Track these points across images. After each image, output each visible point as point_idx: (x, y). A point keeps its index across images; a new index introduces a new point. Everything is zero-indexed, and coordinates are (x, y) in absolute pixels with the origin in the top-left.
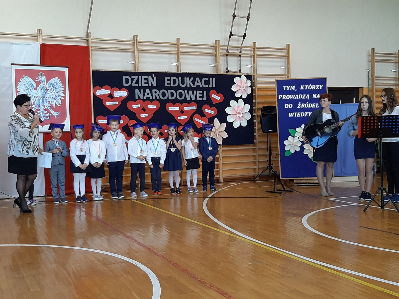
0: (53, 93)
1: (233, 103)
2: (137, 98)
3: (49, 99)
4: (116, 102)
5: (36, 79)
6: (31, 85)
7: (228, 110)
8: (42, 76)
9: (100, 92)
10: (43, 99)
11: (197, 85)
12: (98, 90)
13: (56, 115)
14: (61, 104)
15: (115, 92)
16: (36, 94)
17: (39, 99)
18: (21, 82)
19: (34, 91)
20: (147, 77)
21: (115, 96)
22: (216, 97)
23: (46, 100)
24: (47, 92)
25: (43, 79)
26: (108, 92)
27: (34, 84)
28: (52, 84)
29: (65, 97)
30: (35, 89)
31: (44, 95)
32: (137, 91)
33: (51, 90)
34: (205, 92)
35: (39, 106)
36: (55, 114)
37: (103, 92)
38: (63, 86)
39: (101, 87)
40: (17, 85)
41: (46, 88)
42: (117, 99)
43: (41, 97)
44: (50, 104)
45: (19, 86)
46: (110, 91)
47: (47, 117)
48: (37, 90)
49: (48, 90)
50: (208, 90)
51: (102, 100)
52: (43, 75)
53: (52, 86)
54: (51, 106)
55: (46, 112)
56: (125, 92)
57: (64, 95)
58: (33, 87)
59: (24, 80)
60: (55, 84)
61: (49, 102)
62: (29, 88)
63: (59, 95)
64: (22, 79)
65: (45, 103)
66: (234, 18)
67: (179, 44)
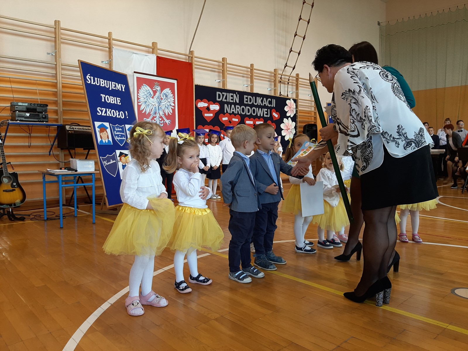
0: (166, 102)
1: (285, 120)
2: (225, 112)
3: (163, 108)
4: (211, 114)
5: (154, 88)
6: (149, 93)
7: (282, 126)
8: (157, 86)
9: (200, 104)
10: (158, 107)
11: (264, 104)
12: (199, 103)
13: (169, 123)
14: (172, 113)
15: (211, 105)
16: (154, 102)
17: (155, 107)
18: (142, 90)
19: (151, 99)
20: (233, 94)
21: (211, 109)
22: (276, 115)
23: (161, 108)
24: (161, 101)
25: (159, 88)
26: (206, 105)
27: (152, 93)
28: (165, 94)
29: (174, 106)
30: (153, 98)
31: (160, 103)
32: (226, 105)
33: (165, 99)
34: (269, 110)
35: (155, 113)
36: (168, 121)
37: (202, 105)
38: (173, 97)
39: (202, 100)
40: (138, 93)
41: (161, 97)
42: (212, 112)
43: (157, 105)
44: (164, 112)
45: (140, 93)
46: (207, 105)
47: (162, 124)
48: (154, 98)
49: (162, 99)
50: (271, 108)
51: (202, 111)
52: (159, 85)
53: (166, 96)
54: (165, 114)
55: (161, 119)
56: (218, 106)
57: (174, 105)
58: (151, 95)
59: (144, 88)
60: (167, 94)
61: (163, 110)
62: (148, 96)
63: (170, 105)
64: (142, 87)
65: (160, 111)
66: (290, 52)
67: (253, 69)
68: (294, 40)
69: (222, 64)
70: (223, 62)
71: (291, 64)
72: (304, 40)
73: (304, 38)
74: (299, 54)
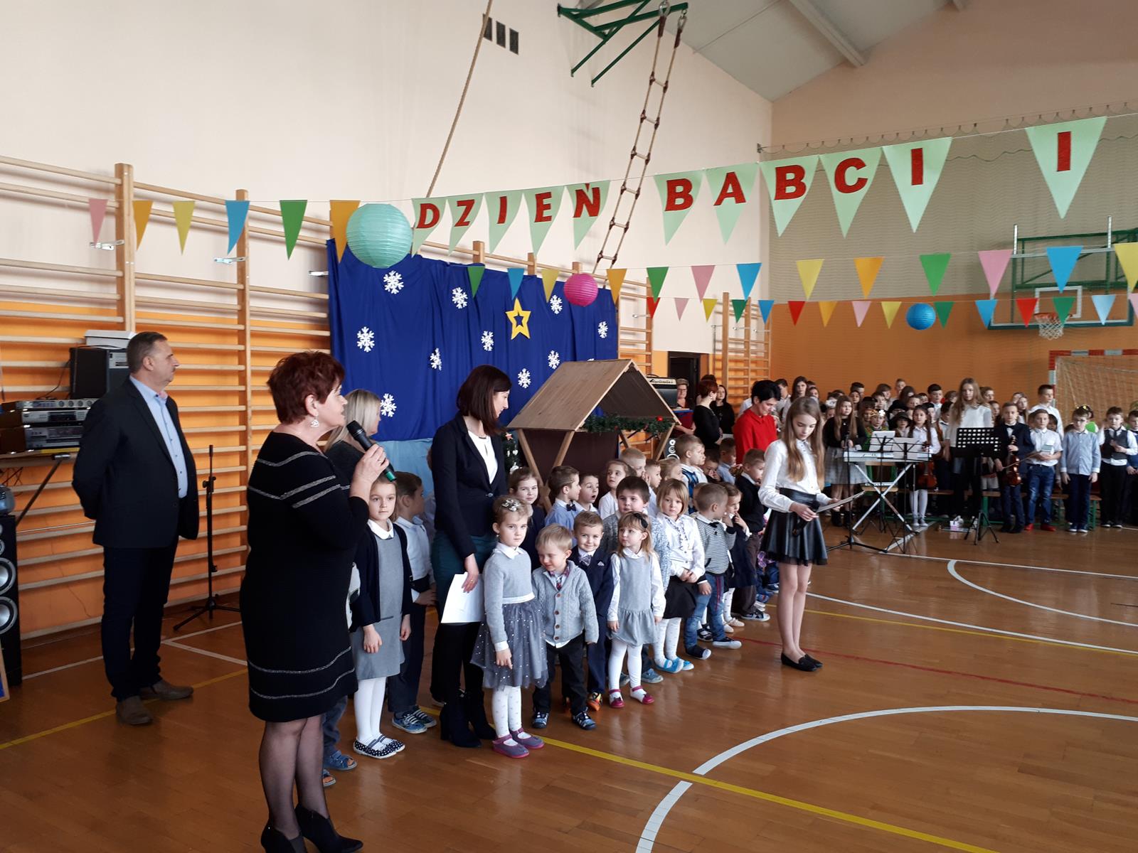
66: (611, 227)
67: (536, 265)
68: (619, 201)
69: (474, 255)
70: (477, 253)
71: (609, 253)
72: (636, 198)
73: (637, 196)
74: (626, 229)
